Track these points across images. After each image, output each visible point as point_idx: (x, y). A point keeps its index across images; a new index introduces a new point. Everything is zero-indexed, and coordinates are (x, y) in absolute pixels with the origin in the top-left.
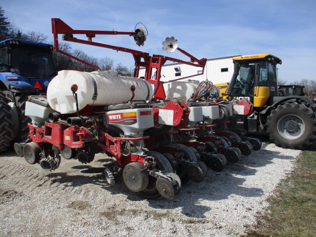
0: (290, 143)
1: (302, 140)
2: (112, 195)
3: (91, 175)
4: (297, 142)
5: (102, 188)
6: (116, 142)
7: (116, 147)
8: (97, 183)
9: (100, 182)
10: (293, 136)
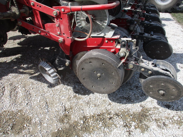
0: (162, 8)
1: (172, 5)
2: (50, 89)
3: (8, 59)
4: (167, 7)
5: (31, 78)
6: (59, 16)
7: (59, 26)
8: (21, 70)
9: (24, 69)
10: (163, 2)
